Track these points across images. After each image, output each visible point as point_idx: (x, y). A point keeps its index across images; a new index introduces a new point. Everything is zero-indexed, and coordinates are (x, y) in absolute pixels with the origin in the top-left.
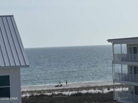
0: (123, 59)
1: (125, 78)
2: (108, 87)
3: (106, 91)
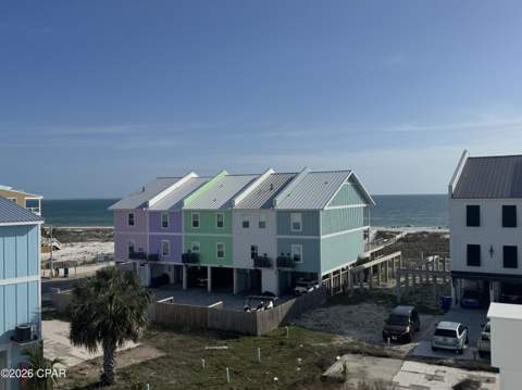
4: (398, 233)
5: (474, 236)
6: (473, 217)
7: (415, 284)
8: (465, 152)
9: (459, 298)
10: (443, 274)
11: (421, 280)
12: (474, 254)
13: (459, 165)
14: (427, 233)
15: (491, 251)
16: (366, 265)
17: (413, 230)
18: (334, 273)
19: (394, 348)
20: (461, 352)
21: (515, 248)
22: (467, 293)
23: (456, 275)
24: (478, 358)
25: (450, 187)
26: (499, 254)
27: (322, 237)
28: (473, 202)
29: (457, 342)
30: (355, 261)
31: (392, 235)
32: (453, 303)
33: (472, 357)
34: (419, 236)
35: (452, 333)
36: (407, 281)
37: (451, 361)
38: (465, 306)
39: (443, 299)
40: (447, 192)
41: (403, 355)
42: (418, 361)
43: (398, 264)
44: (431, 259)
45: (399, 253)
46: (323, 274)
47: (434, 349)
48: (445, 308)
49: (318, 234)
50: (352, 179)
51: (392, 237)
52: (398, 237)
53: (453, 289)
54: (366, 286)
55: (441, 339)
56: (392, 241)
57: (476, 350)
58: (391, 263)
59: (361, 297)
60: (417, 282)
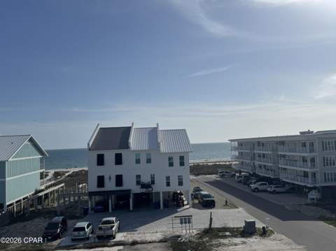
0: (235, 149)
1: (237, 158)
2: (229, 162)
3: (228, 163)
4: (68, 172)
5: (101, 171)
6: (100, 160)
7: (70, 202)
8: (98, 125)
9: (93, 207)
10: (85, 194)
11: (74, 199)
12: (101, 181)
13: (95, 132)
15: (110, 178)
16: (40, 194)
17: (77, 170)
18: (17, 202)
19: (49, 244)
20: (88, 239)
21: (121, 176)
22: (98, 204)
23: (91, 194)
24: (96, 240)
25: (89, 144)
26: (114, 179)
27: (7, 179)
28: (101, 152)
29: (86, 233)
30: (33, 192)
31: (63, 173)
32: (90, 209)
33: (93, 241)
34: (80, 173)
35: (83, 229)
36: (65, 201)
37: (81, 245)
38: (97, 211)
39: (84, 209)
40: (86, 147)
41: (54, 248)
42: (62, 249)
44: (81, 186)
45: (63, 184)
46: (7, 204)
47: (73, 240)
48: (84, 214)
49: (4, 177)
50: (31, 140)
52: (67, 174)
54: (40, 207)
55: (76, 233)
56: (63, 177)
57: (95, 236)
58: (57, 191)
59: (36, 214)
60: (72, 200)
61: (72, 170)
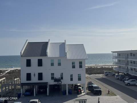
0: (116, 58)
1: (117, 63)
3: (110, 67)
4: (7, 70)
5: (29, 70)
6: (29, 63)
7: (9, 89)
8: (27, 40)
9: (24, 93)
10: (18, 85)
11: (12, 88)
12: (29, 76)
13: (25, 45)
14: (18, 70)
15: (34, 75)
17: (13, 69)
21: (42, 73)
22: (27, 91)
23: (23, 85)
28: (29, 58)
32: (22, 94)
34: (15, 71)
36: (6, 89)
38: (26, 95)
39: (18, 94)
40: (20, 55)
43: (4, 82)
44: (16, 79)
45: (5, 78)
51: (4, 72)
52: (7, 72)
53: (22, 90)
56: (4, 74)
58: (1, 82)
61: (9, 69)
